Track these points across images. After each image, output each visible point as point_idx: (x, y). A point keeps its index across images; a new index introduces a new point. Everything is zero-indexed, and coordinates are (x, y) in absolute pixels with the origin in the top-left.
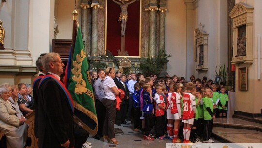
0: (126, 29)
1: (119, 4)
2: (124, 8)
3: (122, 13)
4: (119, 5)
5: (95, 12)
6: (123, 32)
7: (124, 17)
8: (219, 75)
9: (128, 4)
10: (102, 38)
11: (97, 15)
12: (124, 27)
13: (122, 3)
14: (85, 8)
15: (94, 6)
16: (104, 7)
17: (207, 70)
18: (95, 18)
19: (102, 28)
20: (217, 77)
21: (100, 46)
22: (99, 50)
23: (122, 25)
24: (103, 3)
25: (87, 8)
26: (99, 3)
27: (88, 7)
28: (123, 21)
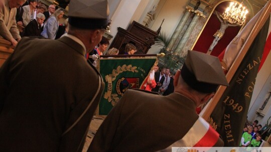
0: (216, 45)
1: (222, 21)
2: (224, 27)
3: (220, 30)
4: (220, 23)
5: (196, 18)
6: (212, 47)
7: (219, 35)
8: (269, 124)
9: (229, 25)
10: (191, 43)
11: (197, 22)
12: (215, 43)
13: (224, 22)
14: (190, 10)
15: (197, 13)
16: (207, 18)
17: (263, 117)
18: (193, 23)
19: (195, 35)
20: (266, 126)
21: (186, 49)
22: (183, 52)
23: (214, 41)
24: (208, 14)
25: (191, 12)
26: (203, 12)
27: (193, 11)
28: (217, 37)
